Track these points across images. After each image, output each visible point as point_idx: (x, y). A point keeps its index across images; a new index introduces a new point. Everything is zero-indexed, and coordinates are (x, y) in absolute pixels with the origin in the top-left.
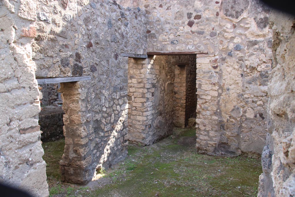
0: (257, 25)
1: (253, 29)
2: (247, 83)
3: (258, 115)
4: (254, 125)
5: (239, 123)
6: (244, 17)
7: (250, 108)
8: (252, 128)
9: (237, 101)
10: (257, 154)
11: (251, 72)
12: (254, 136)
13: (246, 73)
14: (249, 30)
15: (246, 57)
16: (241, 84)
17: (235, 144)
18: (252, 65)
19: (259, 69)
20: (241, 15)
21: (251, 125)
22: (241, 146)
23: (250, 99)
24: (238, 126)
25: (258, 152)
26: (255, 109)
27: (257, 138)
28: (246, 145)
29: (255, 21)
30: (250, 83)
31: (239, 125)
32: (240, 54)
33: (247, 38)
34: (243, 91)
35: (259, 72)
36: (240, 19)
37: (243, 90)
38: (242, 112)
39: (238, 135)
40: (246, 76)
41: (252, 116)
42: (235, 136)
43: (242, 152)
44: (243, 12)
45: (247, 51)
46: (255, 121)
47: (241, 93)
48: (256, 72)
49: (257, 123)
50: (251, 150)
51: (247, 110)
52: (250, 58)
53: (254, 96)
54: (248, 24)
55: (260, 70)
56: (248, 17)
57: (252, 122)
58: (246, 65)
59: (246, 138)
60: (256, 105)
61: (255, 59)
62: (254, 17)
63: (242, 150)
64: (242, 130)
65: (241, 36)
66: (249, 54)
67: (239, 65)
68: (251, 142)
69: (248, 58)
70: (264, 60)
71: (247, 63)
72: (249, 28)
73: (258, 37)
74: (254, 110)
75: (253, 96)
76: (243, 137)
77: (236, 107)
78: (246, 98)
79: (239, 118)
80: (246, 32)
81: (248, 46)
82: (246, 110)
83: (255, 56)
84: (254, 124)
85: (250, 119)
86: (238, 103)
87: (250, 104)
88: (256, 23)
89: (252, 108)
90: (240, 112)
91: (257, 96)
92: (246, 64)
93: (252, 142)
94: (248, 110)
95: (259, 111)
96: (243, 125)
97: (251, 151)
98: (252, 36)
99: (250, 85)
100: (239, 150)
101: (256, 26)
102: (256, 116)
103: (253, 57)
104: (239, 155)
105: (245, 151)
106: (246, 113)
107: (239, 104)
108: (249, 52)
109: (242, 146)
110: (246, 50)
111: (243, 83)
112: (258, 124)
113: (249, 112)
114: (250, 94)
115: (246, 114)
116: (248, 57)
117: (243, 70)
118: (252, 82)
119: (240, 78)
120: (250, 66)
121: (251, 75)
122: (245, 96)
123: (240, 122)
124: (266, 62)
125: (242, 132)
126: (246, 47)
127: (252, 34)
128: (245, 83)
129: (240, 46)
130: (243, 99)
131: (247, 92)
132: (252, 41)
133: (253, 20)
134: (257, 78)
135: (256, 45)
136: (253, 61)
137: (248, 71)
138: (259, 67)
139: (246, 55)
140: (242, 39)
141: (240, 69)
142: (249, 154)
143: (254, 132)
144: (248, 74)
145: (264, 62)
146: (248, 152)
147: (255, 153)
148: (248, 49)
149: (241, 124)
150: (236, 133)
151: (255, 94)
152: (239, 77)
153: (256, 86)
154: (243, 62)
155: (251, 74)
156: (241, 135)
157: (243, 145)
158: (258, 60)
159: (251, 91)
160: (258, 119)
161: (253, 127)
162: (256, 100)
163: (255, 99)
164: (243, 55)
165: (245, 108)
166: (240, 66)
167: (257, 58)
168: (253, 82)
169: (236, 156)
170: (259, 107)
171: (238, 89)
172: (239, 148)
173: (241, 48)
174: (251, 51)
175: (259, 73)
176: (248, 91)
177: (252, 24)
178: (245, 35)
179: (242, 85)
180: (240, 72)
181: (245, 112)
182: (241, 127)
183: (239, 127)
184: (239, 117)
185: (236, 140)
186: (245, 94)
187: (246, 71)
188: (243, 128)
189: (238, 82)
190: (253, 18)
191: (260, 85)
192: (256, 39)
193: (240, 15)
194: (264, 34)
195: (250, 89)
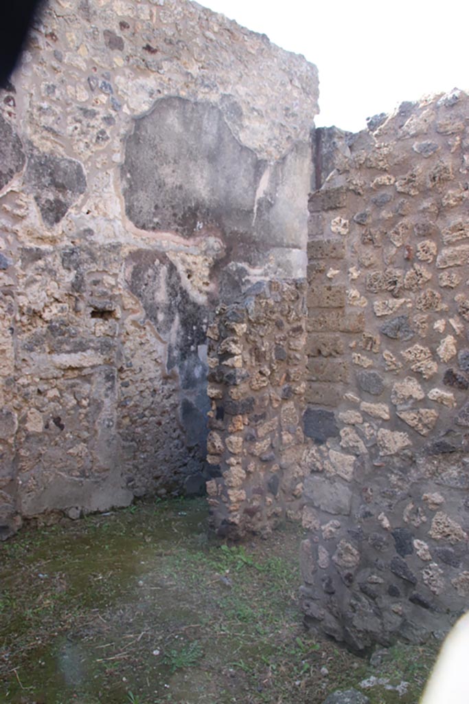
0: (43, 215)
1: (33, 222)
2: (24, 348)
3: (51, 422)
4: (44, 448)
5: (14, 450)
6: (14, 189)
7: (33, 410)
8: (41, 454)
9: (5, 396)
10: (57, 513)
11: (30, 324)
12: (46, 473)
13: (19, 324)
14: (25, 222)
15: (20, 287)
16: (10, 354)
17: (7, 504)
18: (33, 307)
19: (47, 315)
20: (9, 182)
21: (40, 448)
22: (21, 506)
23: (32, 388)
24: (12, 459)
25: (58, 507)
26: (44, 409)
27: (54, 475)
28: (33, 499)
29: (38, 205)
30: (31, 350)
31: (13, 454)
32: (6, 277)
33: (17, 240)
34: (17, 369)
35: (47, 322)
36: (5, 193)
37: (15, 366)
38: (17, 422)
39: (12, 480)
40: (19, 334)
41: (40, 428)
42: (5, 486)
43: (25, 519)
44: (12, 177)
45: (21, 272)
46: (47, 438)
47: (13, 374)
48: (39, 322)
49: (51, 441)
50: (45, 508)
51: (29, 414)
52: (28, 291)
53: (41, 379)
54: (20, 207)
55: (48, 319)
56: (23, 191)
57: (41, 440)
58: (20, 307)
59: (31, 482)
60: (46, 400)
61: (39, 292)
62: (35, 194)
63: (25, 514)
64: (19, 467)
65: (5, 234)
66: (25, 279)
67: (4, 306)
68: (42, 489)
69: (25, 288)
70: (57, 296)
71: (23, 301)
72: (23, 218)
73: (40, 241)
74: (41, 412)
75: (37, 380)
76: (23, 482)
77: (4, 411)
78: (23, 386)
79: (13, 438)
80: (17, 227)
81: (22, 261)
82: (27, 414)
83: (38, 284)
84: (45, 445)
85: (35, 435)
86: (7, 401)
87: (33, 400)
88: (39, 208)
89: (38, 408)
90: (14, 423)
91: (47, 379)
92: (21, 305)
93: (45, 488)
94: (31, 413)
95: (52, 413)
96: (22, 452)
97: (45, 510)
98: (29, 238)
99: (32, 354)
100: (19, 518)
101: (39, 215)
102: (47, 426)
103: (35, 287)
104: (19, 530)
105: (30, 514)
106: (25, 423)
107: (10, 403)
108: (25, 276)
109: (23, 505)
110: (18, 269)
111: (16, 349)
112: (52, 443)
113: (32, 419)
114: (32, 375)
115: (26, 425)
116: (23, 286)
117: (15, 318)
118: (35, 347)
119: (8, 337)
120: (29, 309)
121: (29, 330)
122: (21, 381)
123: (16, 446)
124: (61, 300)
125: (20, 469)
126: (20, 263)
127: (30, 233)
128: (20, 351)
129: (5, 259)
130: (19, 390)
131: (26, 371)
132: (31, 249)
133: (33, 201)
134: (44, 336)
135: (40, 259)
136: (35, 296)
137: (24, 319)
138: (47, 310)
139: (18, 282)
140: (7, 241)
141: (9, 317)
142: (41, 518)
143: (46, 464)
144: (24, 329)
145: (57, 300)
146: (37, 516)
147: (52, 512)
148: (23, 268)
149: (18, 450)
150: (8, 478)
151: (43, 375)
152: (6, 335)
153: (42, 356)
154: (13, 298)
155: (30, 327)
156: (18, 478)
157: (25, 502)
158: (44, 294)
159: (33, 367)
160: (53, 432)
161: (43, 452)
162: (46, 387)
163: (43, 387)
164: (12, 283)
165: (22, 411)
166: (9, 309)
167: (42, 290)
168: (37, 346)
169: (12, 533)
170: (52, 403)
171: (4, 366)
172: (17, 513)
173: (8, 263)
174: (30, 273)
175: (46, 325)
176: (28, 368)
177: (30, 208)
178: (15, 233)
179: (13, 356)
180: (7, 324)
181: (24, 420)
182: (17, 458)
183: (14, 460)
184: (12, 436)
185: (8, 496)
186: (22, 376)
187: (21, 321)
188: (23, 461)
189: (4, 347)
190: (32, 196)
191: (49, 353)
192: (38, 247)
193: (7, 183)
194: (53, 237)
195: (31, 363)
